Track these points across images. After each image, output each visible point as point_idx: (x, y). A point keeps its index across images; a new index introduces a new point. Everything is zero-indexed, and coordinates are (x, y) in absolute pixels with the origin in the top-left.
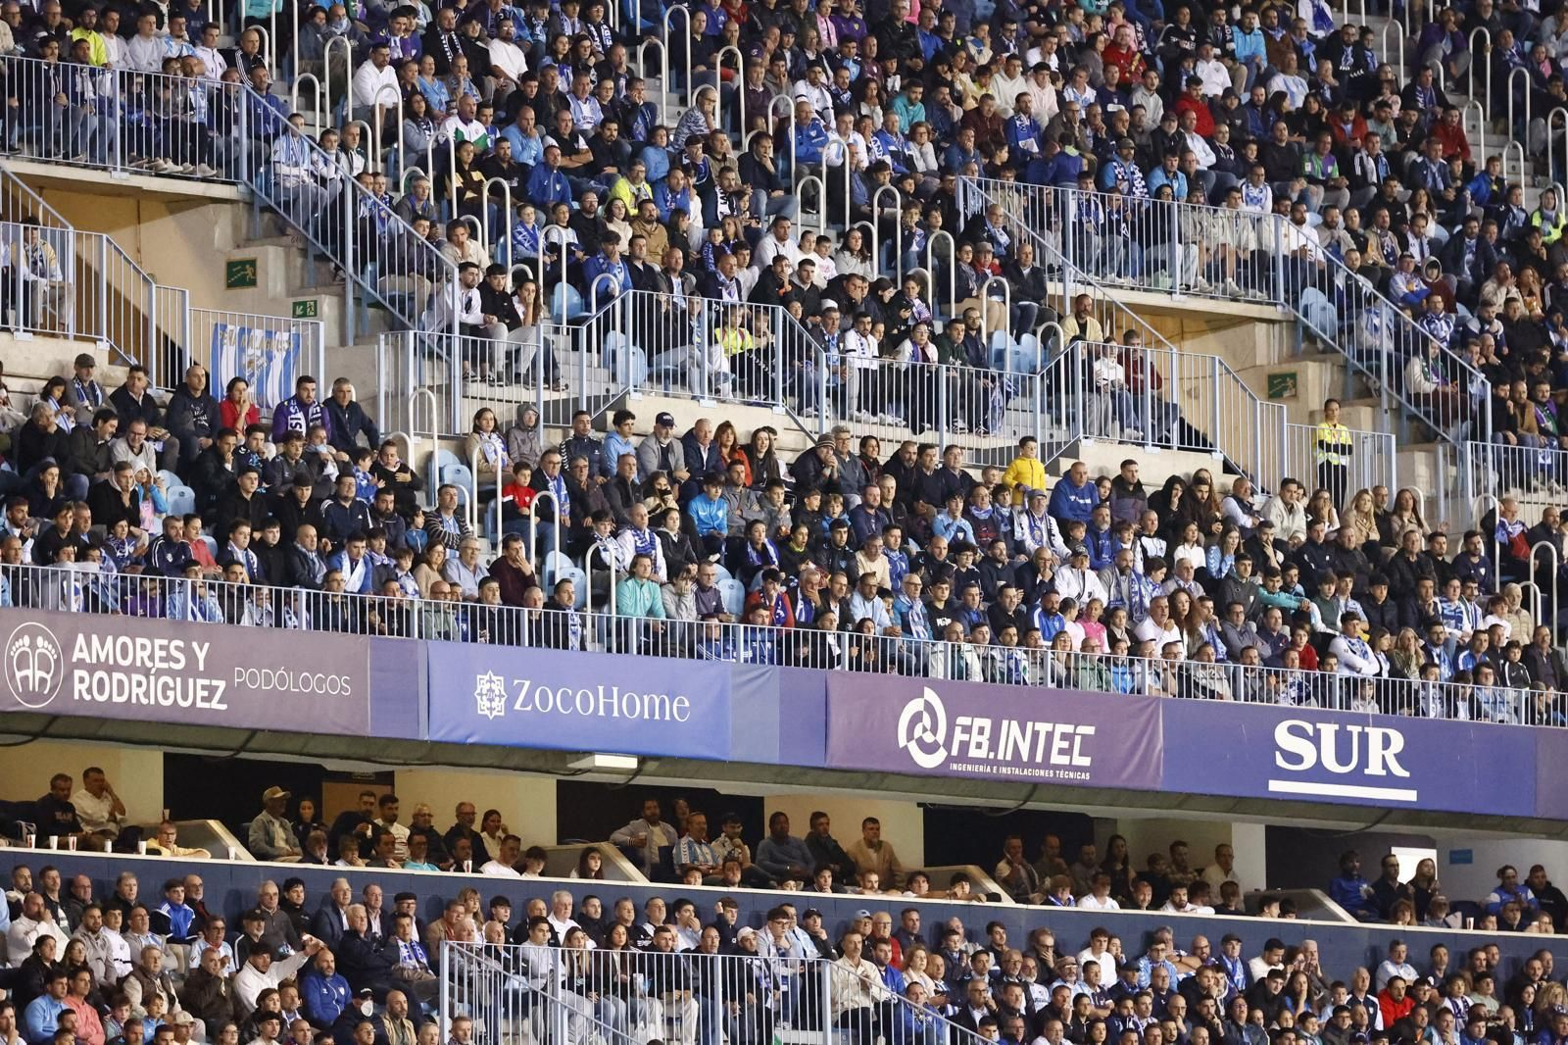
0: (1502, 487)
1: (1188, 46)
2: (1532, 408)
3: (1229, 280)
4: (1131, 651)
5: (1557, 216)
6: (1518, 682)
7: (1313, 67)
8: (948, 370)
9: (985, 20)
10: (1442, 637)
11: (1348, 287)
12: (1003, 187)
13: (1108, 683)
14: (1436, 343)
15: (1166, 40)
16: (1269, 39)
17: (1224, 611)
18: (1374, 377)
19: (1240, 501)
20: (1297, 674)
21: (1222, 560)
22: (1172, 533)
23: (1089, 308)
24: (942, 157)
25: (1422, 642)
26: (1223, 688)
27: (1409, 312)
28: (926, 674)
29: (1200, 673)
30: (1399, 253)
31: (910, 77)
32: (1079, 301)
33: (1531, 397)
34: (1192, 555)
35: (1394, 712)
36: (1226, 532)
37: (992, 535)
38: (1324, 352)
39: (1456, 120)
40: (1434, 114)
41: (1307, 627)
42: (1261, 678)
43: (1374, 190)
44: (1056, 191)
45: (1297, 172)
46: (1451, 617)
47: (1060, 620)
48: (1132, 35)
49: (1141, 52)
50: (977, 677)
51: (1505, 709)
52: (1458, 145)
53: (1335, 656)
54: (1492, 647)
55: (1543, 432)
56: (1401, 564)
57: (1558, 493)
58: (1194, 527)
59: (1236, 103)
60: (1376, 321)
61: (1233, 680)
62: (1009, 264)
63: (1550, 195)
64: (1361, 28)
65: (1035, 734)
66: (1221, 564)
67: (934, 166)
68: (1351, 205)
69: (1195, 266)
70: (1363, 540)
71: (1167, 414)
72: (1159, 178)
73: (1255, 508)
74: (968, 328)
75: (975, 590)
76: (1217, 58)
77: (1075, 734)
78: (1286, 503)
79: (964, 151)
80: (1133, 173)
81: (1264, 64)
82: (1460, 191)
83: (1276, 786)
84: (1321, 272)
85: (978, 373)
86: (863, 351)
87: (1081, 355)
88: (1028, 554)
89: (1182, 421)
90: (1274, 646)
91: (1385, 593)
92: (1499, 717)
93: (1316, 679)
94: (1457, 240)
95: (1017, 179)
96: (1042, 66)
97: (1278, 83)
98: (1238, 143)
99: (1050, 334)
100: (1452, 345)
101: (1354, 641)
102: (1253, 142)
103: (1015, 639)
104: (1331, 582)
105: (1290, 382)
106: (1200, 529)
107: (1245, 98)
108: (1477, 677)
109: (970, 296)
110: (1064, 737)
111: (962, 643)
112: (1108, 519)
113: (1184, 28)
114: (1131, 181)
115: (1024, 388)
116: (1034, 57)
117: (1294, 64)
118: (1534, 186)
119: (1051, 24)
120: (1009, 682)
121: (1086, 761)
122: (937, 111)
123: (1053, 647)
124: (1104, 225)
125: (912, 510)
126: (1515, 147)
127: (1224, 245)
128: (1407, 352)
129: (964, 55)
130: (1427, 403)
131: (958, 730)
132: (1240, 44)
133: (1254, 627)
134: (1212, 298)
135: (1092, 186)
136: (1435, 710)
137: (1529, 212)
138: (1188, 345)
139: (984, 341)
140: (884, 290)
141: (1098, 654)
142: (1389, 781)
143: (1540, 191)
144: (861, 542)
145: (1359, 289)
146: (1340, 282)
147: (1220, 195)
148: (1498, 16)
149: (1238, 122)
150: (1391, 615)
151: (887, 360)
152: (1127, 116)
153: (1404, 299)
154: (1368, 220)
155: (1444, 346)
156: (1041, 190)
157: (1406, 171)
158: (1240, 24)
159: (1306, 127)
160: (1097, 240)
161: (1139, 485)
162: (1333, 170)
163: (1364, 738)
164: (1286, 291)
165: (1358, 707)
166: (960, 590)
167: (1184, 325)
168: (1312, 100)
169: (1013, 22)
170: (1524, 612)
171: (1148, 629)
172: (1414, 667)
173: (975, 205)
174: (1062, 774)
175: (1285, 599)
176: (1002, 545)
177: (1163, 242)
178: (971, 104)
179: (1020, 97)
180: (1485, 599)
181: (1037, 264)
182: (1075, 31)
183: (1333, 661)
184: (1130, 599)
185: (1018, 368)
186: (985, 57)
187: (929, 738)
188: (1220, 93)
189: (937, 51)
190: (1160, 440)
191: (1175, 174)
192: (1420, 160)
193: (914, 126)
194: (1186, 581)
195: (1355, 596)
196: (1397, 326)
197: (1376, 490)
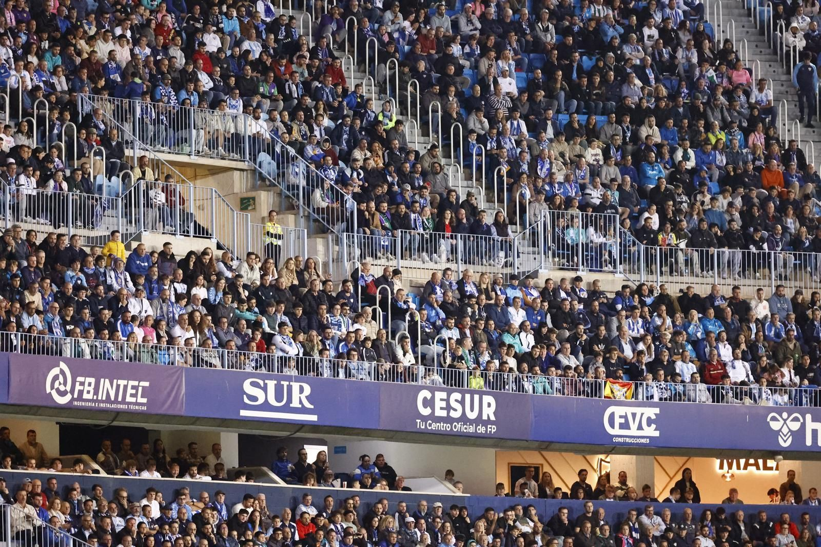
0: (362, 256)
1: (198, 25)
2: (378, 215)
3: (220, 148)
4: (168, 343)
5: (391, 115)
6: (370, 359)
7: (264, 37)
8: (73, 195)
9: (92, 12)
10: (331, 335)
11: (282, 152)
12: (102, 99)
13: (156, 360)
14: (328, 181)
15: (187, 22)
16: (241, 22)
17: (217, 322)
18: (296, 200)
19: (225, 264)
20: (255, 354)
21: (216, 295)
22: (190, 281)
23: (147, 163)
24: (70, 83)
25: (320, 338)
26: (216, 362)
27: (314, 165)
28: (61, 355)
29: (205, 354)
30: (309, 134)
31: (53, 41)
32: (141, 159)
33: (377, 209)
34: (201, 292)
35: (305, 374)
36: (218, 280)
37: (96, 281)
38: (270, 186)
39: (339, 65)
40: (327, 62)
41: (261, 330)
42: (236, 356)
43: (296, 101)
44: (130, 102)
45: (256, 92)
46: (336, 325)
47: (131, 326)
48: (170, 20)
49: (175, 29)
50: (88, 357)
51: (363, 372)
52: (339, 77)
53: (274, 345)
54: (356, 341)
55: (384, 228)
56: (309, 297)
57: (391, 260)
58: (201, 278)
59: (224, 55)
60: (297, 170)
61: (222, 358)
62: (105, 140)
63: (388, 104)
64: (290, 16)
65: (118, 386)
66: (215, 297)
67: (66, 88)
68: (284, 109)
69: (202, 141)
70: (290, 284)
71: (188, 219)
72: (183, 95)
73: (234, 268)
74: (84, 173)
75: (87, 311)
76: (215, 32)
77: (139, 386)
78: (249, 265)
79: (82, 81)
80: (170, 92)
81: (239, 35)
82: (340, 103)
83: (244, 413)
84: (268, 144)
85: (89, 197)
86: (28, 185)
87: (143, 187)
88: (115, 292)
89: (195, 222)
90: (243, 340)
91: (301, 312)
92: (361, 377)
93: (265, 357)
94: (339, 128)
95: (109, 95)
96: (123, 36)
97: (246, 45)
98: (225, 77)
99: (126, 177)
100: (336, 182)
101: (285, 337)
102: (232, 76)
103: (107, 336)
104: (273, 306)
105: (252, 202)
106: (205, 278)
107: (229, 53)
108: (349, 355)
109: (85, 157)
110: (133, 387)
111: (80, 339)
112: (157, 273)
113: (197, 16)
114: (169, 97)
115: (113, 205)
116: (118, 31)
117: (254, 35)
118: (379, 99)
119: (128, 14)
120: (105, 359)
121: (144, 400)
122: (67, 60)
123: (127, 341)
124: (154, 120)
125: (54, 269)
126: (370, 79)
127: (217, 130)
128: (313, 186)
129: (82, 30)
130: (323, 213)
131: (78, 384)
132: (226, 25)
133: (232, 329)
134: (211, 158)
135: (149, 99)
136: (327, 373)
137: (377, 113)
138: (198, 182)
139: (92, 180)
140: (40, 153)
141: (151, 344)
142: (303, 410)
143: (382, 102)
144: (27, 285)
145: (288, 153)
146: (278, 149)
147: (215, 104)
148: (361, 10)
149: (225, 66)
150: (304, 324)
151: (41, 190)
152: (167, 62)
153: (311, 158)
154: (293, 117)
155: (332, 183)
156: (122, 101)
157: (313, 92)
158: (226, 14)
159: (260, 68)
160: (151, 127)
161: (173, 255)
162: (275, 91)
163: (290, 388)
164: (250, 154)
165: (287, 371)
166: (79, 311)
167: (196, 172)
168: (263, 54)
169: (107, 13)
170: (373, 322)
171: (177, 331)
172: (316, 351)
173: (87, 109)
174: (132, 407)
175: (248, 315)
176: (101, 288)
177: (186, 128)
178: (85, 56)
179: (111, 52)
180: (353, 315)
181: (120, 140)
182: (140, 18)
183: (273, 347)
184: (168, 316)
185: (110, 194)
186: (93, 31)
187: (62, 388)
188: (216, 50)
189: (68, 28)
190: (184, 232)
191: (192, 93)
192: (320, 86)
193: (56, 68)
194: (197, 306)
195: (285, 314)
196: (308, 172)
197: (296, 258)
